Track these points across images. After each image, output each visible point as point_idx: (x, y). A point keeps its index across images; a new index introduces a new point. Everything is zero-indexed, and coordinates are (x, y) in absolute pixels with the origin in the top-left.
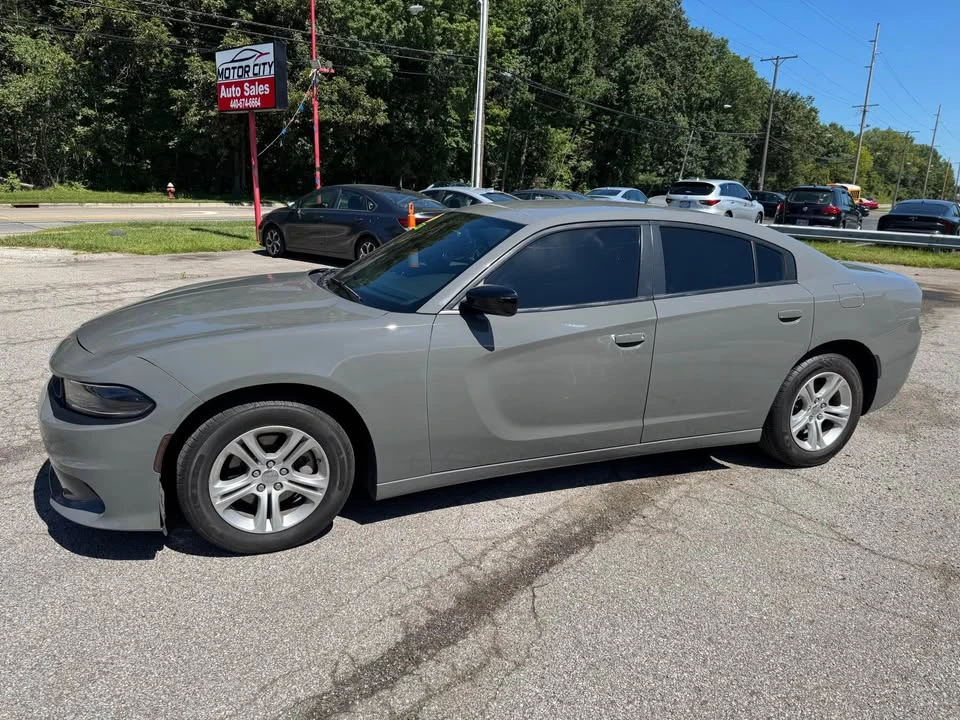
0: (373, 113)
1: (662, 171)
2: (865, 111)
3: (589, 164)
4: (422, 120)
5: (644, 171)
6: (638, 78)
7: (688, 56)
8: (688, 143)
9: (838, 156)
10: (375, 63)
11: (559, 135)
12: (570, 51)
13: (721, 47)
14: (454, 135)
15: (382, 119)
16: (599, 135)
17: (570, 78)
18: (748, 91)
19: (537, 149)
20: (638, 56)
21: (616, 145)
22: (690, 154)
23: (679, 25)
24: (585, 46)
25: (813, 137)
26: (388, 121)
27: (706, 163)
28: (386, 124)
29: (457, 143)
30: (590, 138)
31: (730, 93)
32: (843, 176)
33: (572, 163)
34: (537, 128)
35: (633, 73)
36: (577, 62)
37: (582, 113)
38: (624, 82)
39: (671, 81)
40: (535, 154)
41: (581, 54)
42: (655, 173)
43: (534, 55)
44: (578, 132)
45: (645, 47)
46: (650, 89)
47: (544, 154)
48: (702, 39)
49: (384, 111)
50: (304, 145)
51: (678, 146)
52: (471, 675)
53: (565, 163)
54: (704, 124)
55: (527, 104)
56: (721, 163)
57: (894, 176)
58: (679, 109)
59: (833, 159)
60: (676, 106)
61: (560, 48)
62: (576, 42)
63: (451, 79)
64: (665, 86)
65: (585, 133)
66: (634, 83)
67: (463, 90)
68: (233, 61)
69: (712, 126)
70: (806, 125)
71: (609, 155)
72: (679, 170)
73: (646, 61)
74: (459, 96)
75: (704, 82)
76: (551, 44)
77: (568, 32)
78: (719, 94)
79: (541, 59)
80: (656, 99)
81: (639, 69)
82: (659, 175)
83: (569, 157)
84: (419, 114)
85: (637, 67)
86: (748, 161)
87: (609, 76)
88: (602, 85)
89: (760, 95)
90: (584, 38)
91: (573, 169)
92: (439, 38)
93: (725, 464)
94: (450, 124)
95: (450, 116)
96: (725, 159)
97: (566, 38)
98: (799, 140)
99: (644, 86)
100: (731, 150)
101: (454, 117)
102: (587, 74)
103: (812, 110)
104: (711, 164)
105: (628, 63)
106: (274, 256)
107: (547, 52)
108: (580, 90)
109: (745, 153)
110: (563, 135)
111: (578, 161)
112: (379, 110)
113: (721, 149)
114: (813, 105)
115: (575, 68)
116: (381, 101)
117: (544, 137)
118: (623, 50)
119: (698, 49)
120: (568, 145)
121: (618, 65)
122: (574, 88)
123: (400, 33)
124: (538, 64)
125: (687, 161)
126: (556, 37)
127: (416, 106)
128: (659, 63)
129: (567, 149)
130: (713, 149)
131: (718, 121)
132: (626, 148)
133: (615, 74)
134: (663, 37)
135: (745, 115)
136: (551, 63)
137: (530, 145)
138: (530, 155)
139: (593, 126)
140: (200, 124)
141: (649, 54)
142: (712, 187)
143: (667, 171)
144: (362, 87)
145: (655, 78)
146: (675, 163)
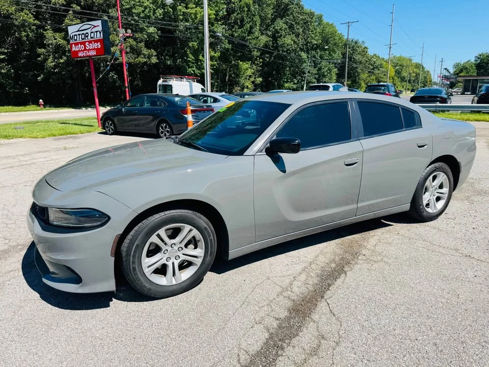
0: (149, 57)
1: (296, 81)
2: (390, 47)
3: (261, 79)
4: (175, 61)
5: (287, 82)
6: (281, 35)
7: (305, 23)
8: (307, 66)
9: (379, 70)
10: (148, 31)
11: (244, 65)
12: (247, 22)
13: (320, 18)
14: (192, 67)
15: (154, 60)
16: (265, 64)
17: (248, 36)
18: (334, 40)
19: (234, 73)
20: (280, 24)
21: (273, 70)
22: (309, 72)
23: (300, 8)
24: (255, 19)
25: (367, 61)
26: (157, 61)
27: (317, 76)
28: (156, 63)
29: (194, 71)
30: (260, 67)
31: (326, 41)
32: (382, 79)
33: (252, 79)
34: (233, 62)
35: (279, 33)
36: (251, 28)
37: (256, 53)
38: (275, 37)
39: (297, 36)
40: (233, 75)
41: (253, 24)
42: (292, 83)
43: (229, 25)
44: (254, 63)
45: (284, 19)
46: (288, 40)
47: (238, 76)
48: (311, 14)
49: (155, 56)
50: (113, 76)
51: (302, 69)
52: (315, 352)
53: (249, 79)
54: (314, 57)
55: (228, 50)
56: (324, 76)
57: (404, 78)
58: (302, 50)
59: (376, 71)
60: (300, 48)
61: (242, 20)
62: (250, 18)
63: (189, 38)
64: (294, 38)
65: (258, 64)
66: (280, 37)
67: (196, 44)
68: (78, 31)
69: (319, 58)
70: (363, 55)
71: (270, 75)
72: (304, 81)
73: (285, 26)
74: (193, 47)
75: (313, 35)
76: (238, 19)
77: (246, 13)
78: (321, 41)
79: (233, 27)
80: (291, 45)
81: (282, 30)
82: (294, 84)
83: (250, 76)
84: (172, 56)
85: (281, 29)
86: (336, 74)
87: (267, 35)
88: (264, 39)
89: (340, 41)
90: (254, 15)
91: (253, 82)
92: (181, 17)
93: (390, 223)
94: (189, 61)
95: (189, 57)
96: (326, 74)
97: (245, 16)
98: (360, 63)
99: (285, 39)
100: (328, 69)
101: (191, 57)
102: (257, 34)
103: (365, 48)
104: (319, 77)
105: (276, 27)
106: (111, 135)
107: (235, 23)
108: (254, 42)
109: (335, 70)
110: (246, 65)
111: (255, 78)
112: (152, 56)
113: (323, 69)
114: (365, 45)
115: (250, 30)
116: (153, 51)
117: (237, 66)
118: (273, 20)
119: (309, 20)
120: (250, 70)
121: (271, 29)
122: (250, 41)
123: (160, 15)
124: (231, 30)
125: (308, 76)
126: (239, 15)
127: (171, 53)
128: (291, 27)
129: (249, 72)
130: (320, 69)
131: (321, 55)
132: (278, 73)
133: (270, 33)
134: (292, 14)
135: (334, 52)
136: (238, 29)
137: (230, 71)
138: (230, 76)
139: (261, 60)
140: (55, 67)
141: (286, 23)
142: (329, 87)
143: (298, 81)
144: (142, 44)
145: (290, 35)
146: (302, 77)
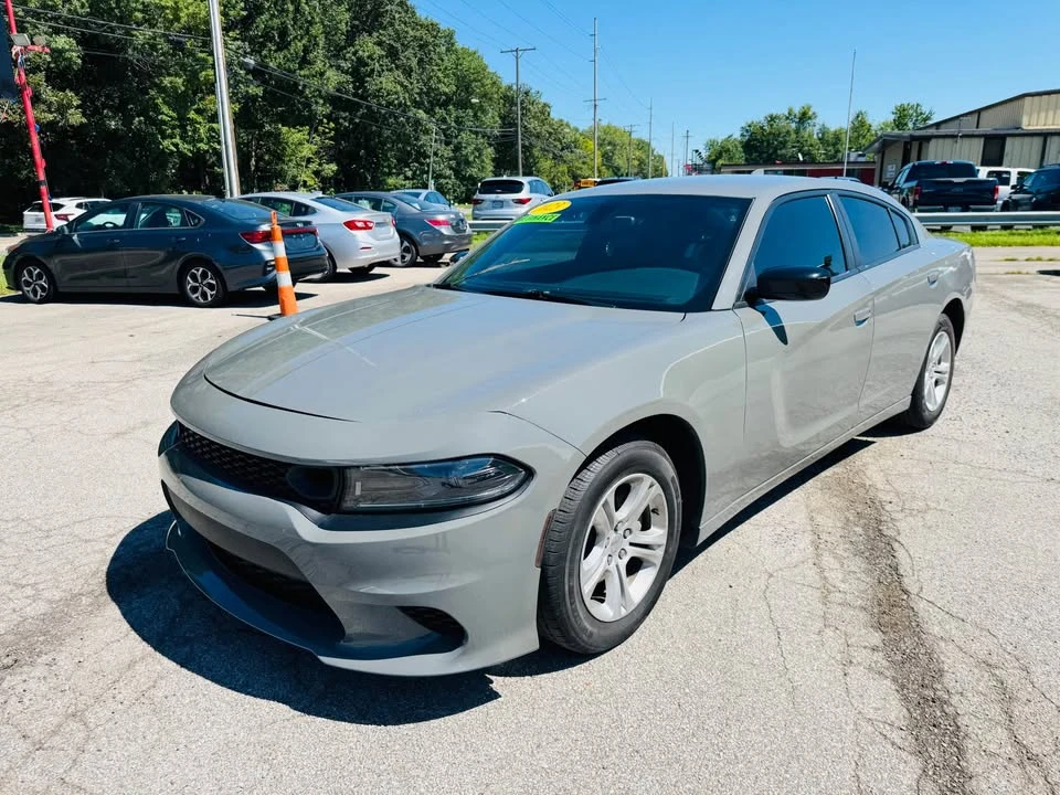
0: (62, 109)
1: (409, 174)
2: (595, 106)
3: (334, 167)
4: (127, 121)
5: (390, 174)
6: (373, 70)
7: (421, 47)
8: (431, 142)
9: (572, 152)
10: (53, 45)
11: (294, 136)
12: (296, 38)
13: (450, 36)
14: (172, 136)
15: (76, 118)
16: (340, 135)
17: (301, 68)
18: (483, 85)
19: (268, 151)
20: (367, 46)
21: (359, 146)
22: (436, 154)
23: (407, 12)
24: (313, 32)
25: (550, 134)
26: (84, 120)
27: (453, 163)
28: (82, 124)
29: (176, 145)
30: (331, 139)
31: (465, 85)
32: (579, 172)
33: (314, 166)
34: (267, 128)
35: (367, 65)
36: (306, 50)
37: (321, 109)
38: (359, 72)
39: (408, 72)
40: (267, 158)
41: (309, 41)
42: (401, 177)
43: (252, 41)
44: (316, 131)
45: (375, 34)
46: (387, 82)
47: (279, 158)
48: (432, 28)
49: (77, 107)
51: (422, 146)
53: (306, 167)
54: (444, 121)
55: (254, 98)
56: (468, 163)
57: (619, 170)
58: (418, 105)
59: (567, 155)
60: (415, 101)
61: (283, 32)
62: (301, 28)
63: (160, 67)
64: (402, 78)
65: (324, 133)
66: (369, 76)
67: (180, 81)
69: (453, 124)
70: (542, 121)
71: (354, 157)
72: (427, 172)
73: (379, 51)
74: (175, 88)
75: (440, 74)
76: (273, 28)
77: (291, 16)
78: (454, 88)
79: (263, 45)
80: (396, 93)
81: (373, 60)
82: (406, 178)
83: (309, 161)
84: (120, 109)
85: (369, 57)
86: (493, 160)
87: (339, 68)
88: (334, 78)
89: (495, 89)
90: (311, 23)
91: (317, 173)
92: (139, 15)
93: (870, 439)
94: (164, 123)
95: (163, 113)
96: (471, 159)
97: (289, 23)
98: (538, 136)
99: (381, 79)
100: (475, 149)
101: (167, 113)
102: (319, 65)
103: (545, 105)
104: (458, 164)
105: (360, 53)
107: (267, 36)
108: (315, 82)
109: (490, 152)
110: (299, 135)
111: (320, 165)
112: (69, 106)
113: (465, 148)
114: (543, 100)
115: (304, 58)
116: (70, 94)
117: (276, 136)
118: (351, 37)
119: (430, 42)
120: (307, 145)
121: (348, 55)
122: (307, 80)
123: (83, 6)
124: (260, 52)
125: (434, 162)
126: (276, 22)
127: (117, 101)
128: (392, 53)
129: (307, 151)
130: (457, 148)
131: (457, 117)
132: (371, 152)
133: (346, 65)
134: (392, 25)
135: (484, 112)
136: (275, 51)
137: (259, 147)
138: (259, 159)
139: (332, 125)
141: (380, 44)
142: (521, 184)
143: (414, 173)
144: (40, 77)
145: (391, 70)
146: (422, 164)
